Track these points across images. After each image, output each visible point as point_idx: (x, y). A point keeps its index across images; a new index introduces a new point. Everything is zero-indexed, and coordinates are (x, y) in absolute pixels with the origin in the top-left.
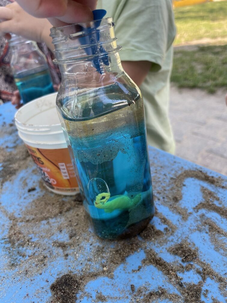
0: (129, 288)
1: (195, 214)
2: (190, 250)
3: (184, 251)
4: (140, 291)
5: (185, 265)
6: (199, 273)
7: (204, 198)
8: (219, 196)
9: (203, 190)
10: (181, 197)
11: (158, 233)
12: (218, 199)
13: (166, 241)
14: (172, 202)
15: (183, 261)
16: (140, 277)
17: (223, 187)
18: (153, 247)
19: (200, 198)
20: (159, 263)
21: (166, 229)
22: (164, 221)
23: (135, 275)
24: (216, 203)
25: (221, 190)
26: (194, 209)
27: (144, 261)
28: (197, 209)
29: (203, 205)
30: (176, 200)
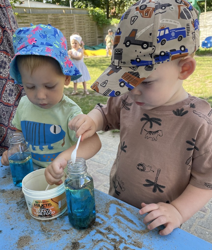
0: (92, 240)
1: (113, 217)
2: (111, 228)
3: (109, 229)
4: (95, 241)
5: (109, 233)
6: (113, 234)
7: (117, 211)
8: (122, 210)
9: (117, 208)
10: (109, 211)
11: (100, 224)
12: (122, 212)
13: (103, 226)
14: (105, 213)
15: (108, 232)
16: (95, 237)
17: (124, 207)
18: (99, 228)
19: (115, 212)
20: (101, 233)
21: (103, 223)
22: (102, 220)
23: (93, 237)
24: (121, 213)
25: (123, 208)
26: (113, 215)
27: (96, 233)
28: (114, 215)
29: (116, 214)
30: (107, 212)
